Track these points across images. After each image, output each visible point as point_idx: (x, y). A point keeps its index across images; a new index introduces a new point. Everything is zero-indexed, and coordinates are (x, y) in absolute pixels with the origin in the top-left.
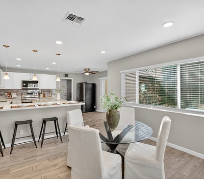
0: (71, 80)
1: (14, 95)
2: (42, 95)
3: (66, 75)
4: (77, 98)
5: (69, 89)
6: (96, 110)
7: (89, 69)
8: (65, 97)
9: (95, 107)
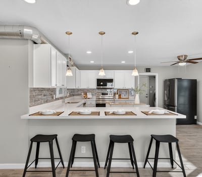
0: (154, 77)
1: (89, 95)
2: (117, 96)
3: (148, 70)
4: (165, 101)
5: (152, 89)
6: (198, 123)
7: (186, 56)
8: (147, 100)
9: (196, 117)
